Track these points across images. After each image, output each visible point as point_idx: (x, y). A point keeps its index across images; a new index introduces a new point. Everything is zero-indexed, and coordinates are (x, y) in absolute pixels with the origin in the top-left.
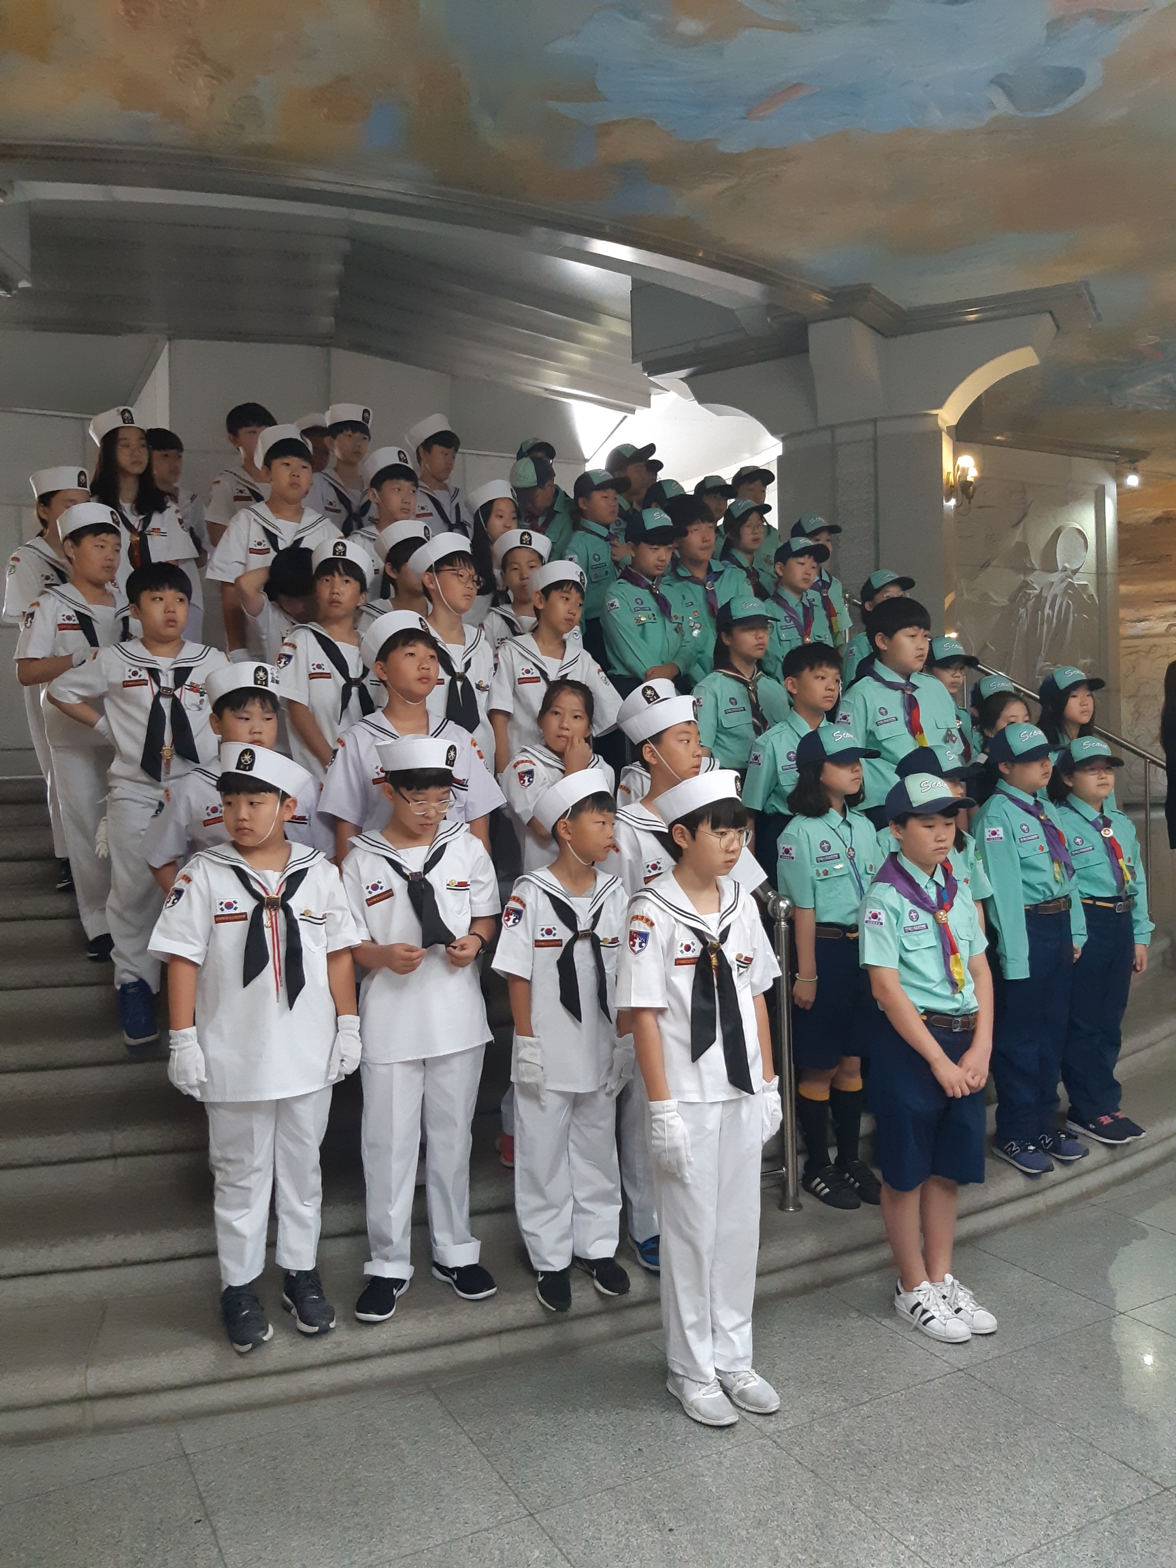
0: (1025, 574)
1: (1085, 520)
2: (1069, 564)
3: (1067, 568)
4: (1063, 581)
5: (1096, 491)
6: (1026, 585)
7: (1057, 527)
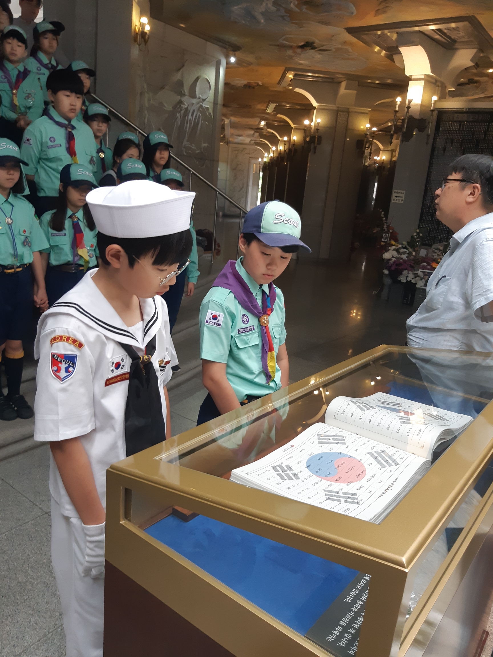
0: (181, 97)
1: (210, 75)
2: (202, 96)
3: (200, 97)
4: (198, 103)
5: (217, 62)
6: (181, 102)
7: (197, 76)
